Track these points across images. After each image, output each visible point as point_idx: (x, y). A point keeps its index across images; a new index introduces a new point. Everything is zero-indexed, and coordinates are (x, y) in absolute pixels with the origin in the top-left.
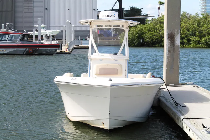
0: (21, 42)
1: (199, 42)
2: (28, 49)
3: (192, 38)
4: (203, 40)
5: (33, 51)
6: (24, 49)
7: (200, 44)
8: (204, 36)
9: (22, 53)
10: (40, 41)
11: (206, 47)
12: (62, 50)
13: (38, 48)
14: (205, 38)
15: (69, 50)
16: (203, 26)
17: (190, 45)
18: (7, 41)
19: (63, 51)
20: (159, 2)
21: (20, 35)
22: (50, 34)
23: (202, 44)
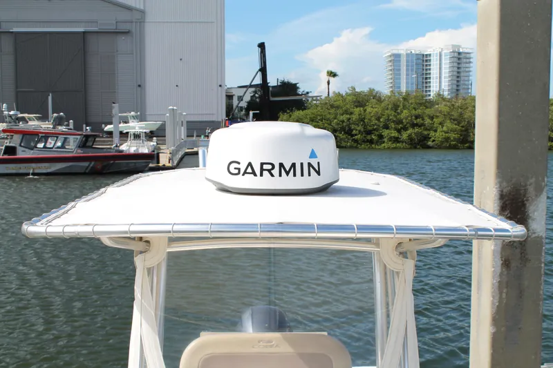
0: (79, 151)
1: (396, 140)
2: (93, 163)
3: (385, 133)
4: (405, 136)
5: (104, 167)
6: (86, 164)
7: (399, 142)
8: (405, 129)
9: (83, 171)
10: (117, 146)
11: (411, 148)
12: (158, 162)
13: (112, 162)
14: (409, 132)
15: (173, 162)
16: (402, 112)
17: (383, 145)
18: (54, 149)
19: (160, 165)
20: (328, 72)
21: (79, 137)
22: (141, 131)
23: (403, 142)
